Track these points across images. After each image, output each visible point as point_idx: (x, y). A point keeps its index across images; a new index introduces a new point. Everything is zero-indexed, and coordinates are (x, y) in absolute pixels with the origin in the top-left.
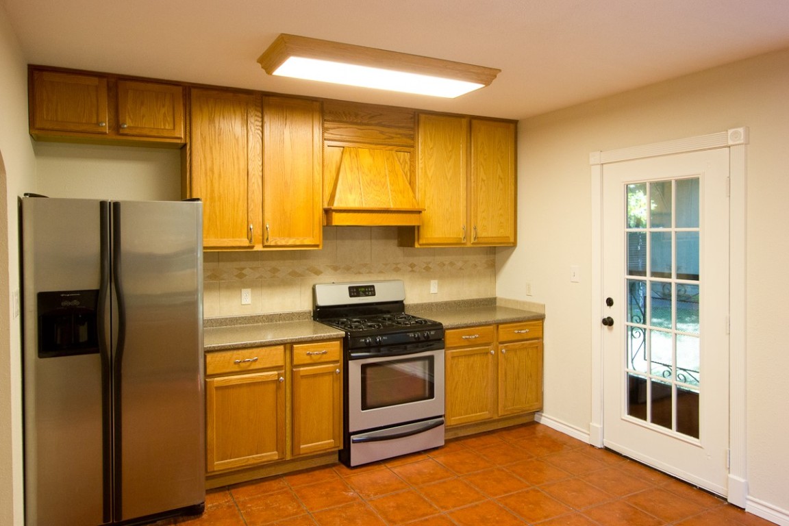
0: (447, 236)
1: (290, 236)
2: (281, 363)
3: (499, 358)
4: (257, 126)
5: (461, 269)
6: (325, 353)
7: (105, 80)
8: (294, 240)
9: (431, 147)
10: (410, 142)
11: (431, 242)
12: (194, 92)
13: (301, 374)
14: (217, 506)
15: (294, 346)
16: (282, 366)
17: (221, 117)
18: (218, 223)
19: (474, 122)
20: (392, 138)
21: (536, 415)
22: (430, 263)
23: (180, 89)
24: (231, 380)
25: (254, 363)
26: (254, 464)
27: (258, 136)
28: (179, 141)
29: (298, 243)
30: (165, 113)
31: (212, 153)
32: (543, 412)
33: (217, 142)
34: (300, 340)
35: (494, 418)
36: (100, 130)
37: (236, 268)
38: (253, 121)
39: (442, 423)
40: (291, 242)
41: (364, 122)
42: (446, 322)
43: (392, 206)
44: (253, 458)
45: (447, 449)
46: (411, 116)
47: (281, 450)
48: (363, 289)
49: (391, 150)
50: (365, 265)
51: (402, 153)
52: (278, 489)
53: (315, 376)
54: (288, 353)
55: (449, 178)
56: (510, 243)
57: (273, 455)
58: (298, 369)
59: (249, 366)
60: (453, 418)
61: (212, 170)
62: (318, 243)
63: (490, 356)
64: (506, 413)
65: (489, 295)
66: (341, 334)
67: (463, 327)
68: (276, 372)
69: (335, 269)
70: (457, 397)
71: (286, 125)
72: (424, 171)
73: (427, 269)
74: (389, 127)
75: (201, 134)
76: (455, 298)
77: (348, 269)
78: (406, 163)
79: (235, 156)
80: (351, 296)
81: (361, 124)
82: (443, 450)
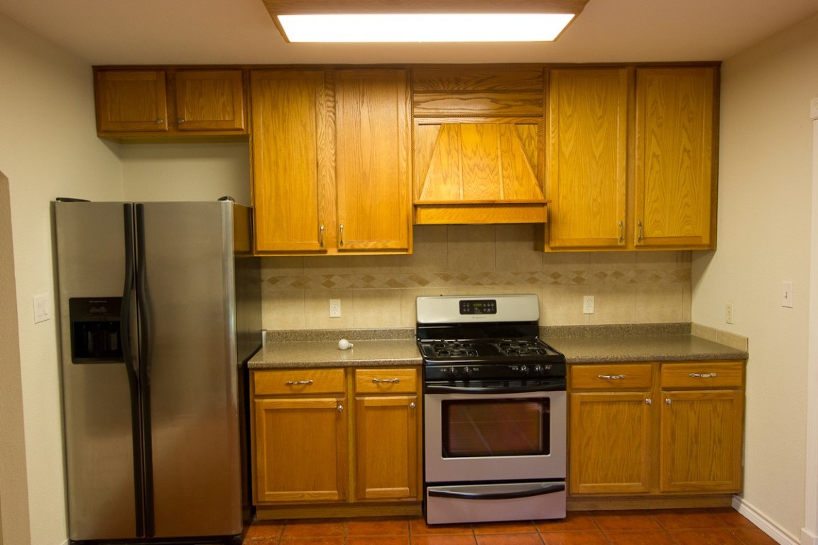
0: (594, 237)
1: (370, 239)
2: (340, 389)
3: (662, 410)
4: (328, 107)
5: (632, 281)
6: (397, 382)
7: (163, 73)
8: (375, 242)
9: (568, 114)
10: (538, 110)
11: (568, 244)
12: (255, 74)
13: (366, 404)
14: (260, 540)
15: (357, 370)
16: (343, 393)
17: (286, 102)
18: (285, 224)
19: (641, 72)
20: (510, 106)
21: (734, 500)
22: (582, 273)
23: (239, 73)
24: (282, 403)
25: (307, 387)
26: (309, 501)
27: (330, 119)
28: (240, 133)
29: (380, 246)
30: (224, 102)
31: (276, 145)
32: (743, 497)
33: (281, 129)
34: (363, 364)
35: (653, 494)
36: (160, 127)
37: (323, 276)
38: (323, 102)
39: (561, 488)
40: (371, 245)
41: (468, 89)
42: (570, 354)
43: (502, 198)
44: (308, 494)
45: (569, 524)
46: (541, 74)
47: (343, 490)
48: (480, 305)
49: (509, 123)
50: (486, 274)
51: (527, 126)
52: (334, 534)
53: (383, 408)
54: (350, 377)
55: (597, 156)
56: (704, 246)
57: (330, 494)
58: (362, 398)
59: (303, 389)
60: (583, 485)
61: (276, 163)
62: (406, 247)
63: (645, 408)
64: (672, 490)
65: (679, 319)
66: (417, 361)
67: (599, 363)
68: (334, 400)
69: (446, 278)
70: (589, 458)
71: (363, 102)
72: (557, 148)
73: (579, 280)
74: (504, 92)
75: (264, 123)
76: (622, 321)
77: (463, 279)
78: (532, 138)
79: (303, 145)
80: (462, 312)
81: (465, 92)
82: (563, 524)
